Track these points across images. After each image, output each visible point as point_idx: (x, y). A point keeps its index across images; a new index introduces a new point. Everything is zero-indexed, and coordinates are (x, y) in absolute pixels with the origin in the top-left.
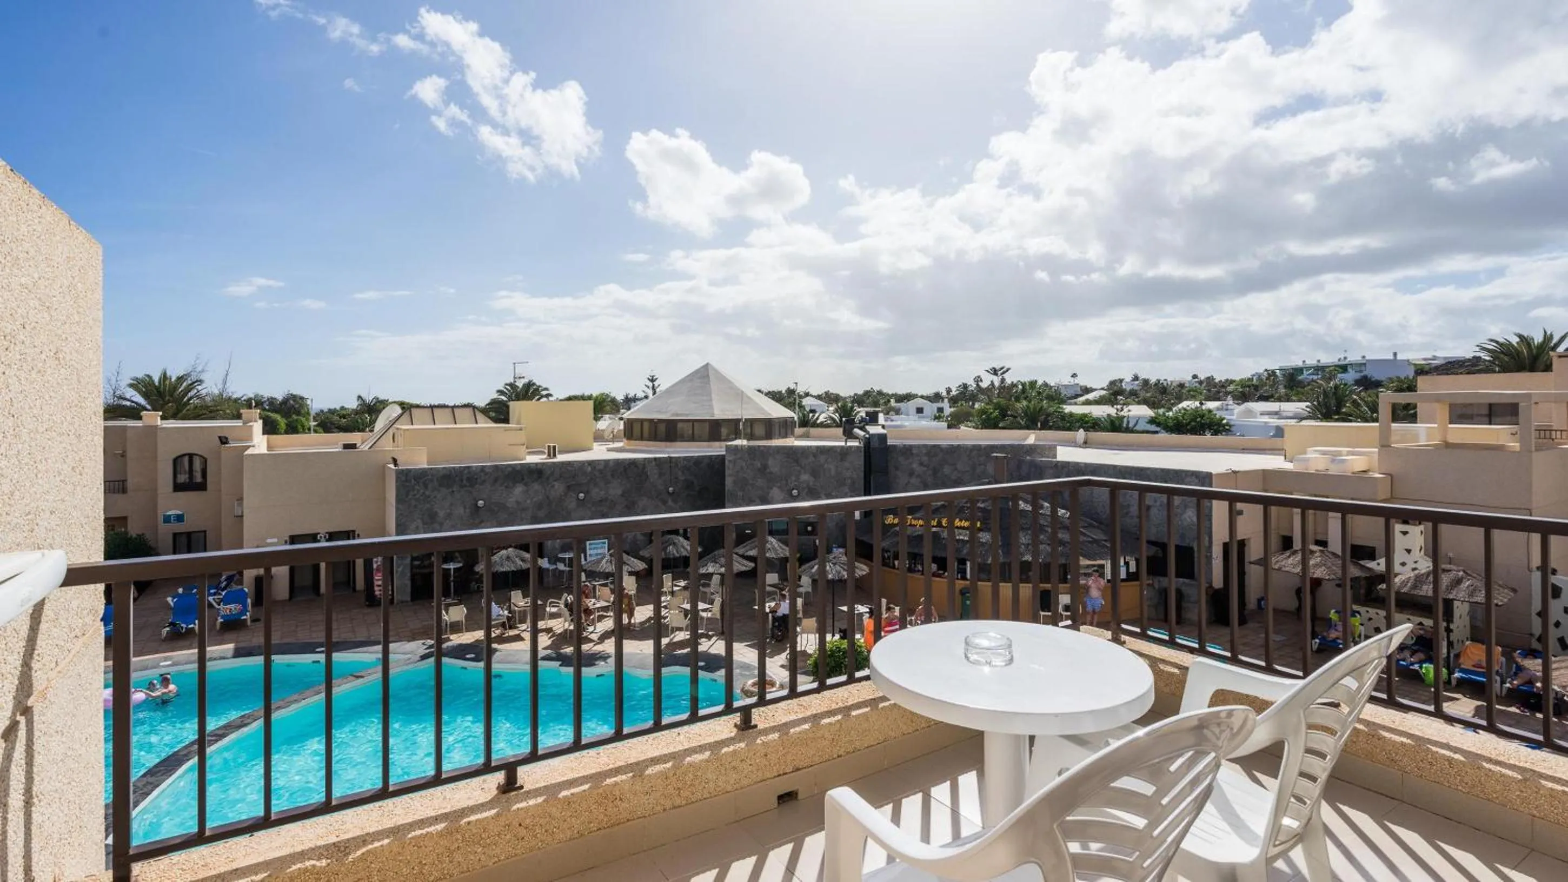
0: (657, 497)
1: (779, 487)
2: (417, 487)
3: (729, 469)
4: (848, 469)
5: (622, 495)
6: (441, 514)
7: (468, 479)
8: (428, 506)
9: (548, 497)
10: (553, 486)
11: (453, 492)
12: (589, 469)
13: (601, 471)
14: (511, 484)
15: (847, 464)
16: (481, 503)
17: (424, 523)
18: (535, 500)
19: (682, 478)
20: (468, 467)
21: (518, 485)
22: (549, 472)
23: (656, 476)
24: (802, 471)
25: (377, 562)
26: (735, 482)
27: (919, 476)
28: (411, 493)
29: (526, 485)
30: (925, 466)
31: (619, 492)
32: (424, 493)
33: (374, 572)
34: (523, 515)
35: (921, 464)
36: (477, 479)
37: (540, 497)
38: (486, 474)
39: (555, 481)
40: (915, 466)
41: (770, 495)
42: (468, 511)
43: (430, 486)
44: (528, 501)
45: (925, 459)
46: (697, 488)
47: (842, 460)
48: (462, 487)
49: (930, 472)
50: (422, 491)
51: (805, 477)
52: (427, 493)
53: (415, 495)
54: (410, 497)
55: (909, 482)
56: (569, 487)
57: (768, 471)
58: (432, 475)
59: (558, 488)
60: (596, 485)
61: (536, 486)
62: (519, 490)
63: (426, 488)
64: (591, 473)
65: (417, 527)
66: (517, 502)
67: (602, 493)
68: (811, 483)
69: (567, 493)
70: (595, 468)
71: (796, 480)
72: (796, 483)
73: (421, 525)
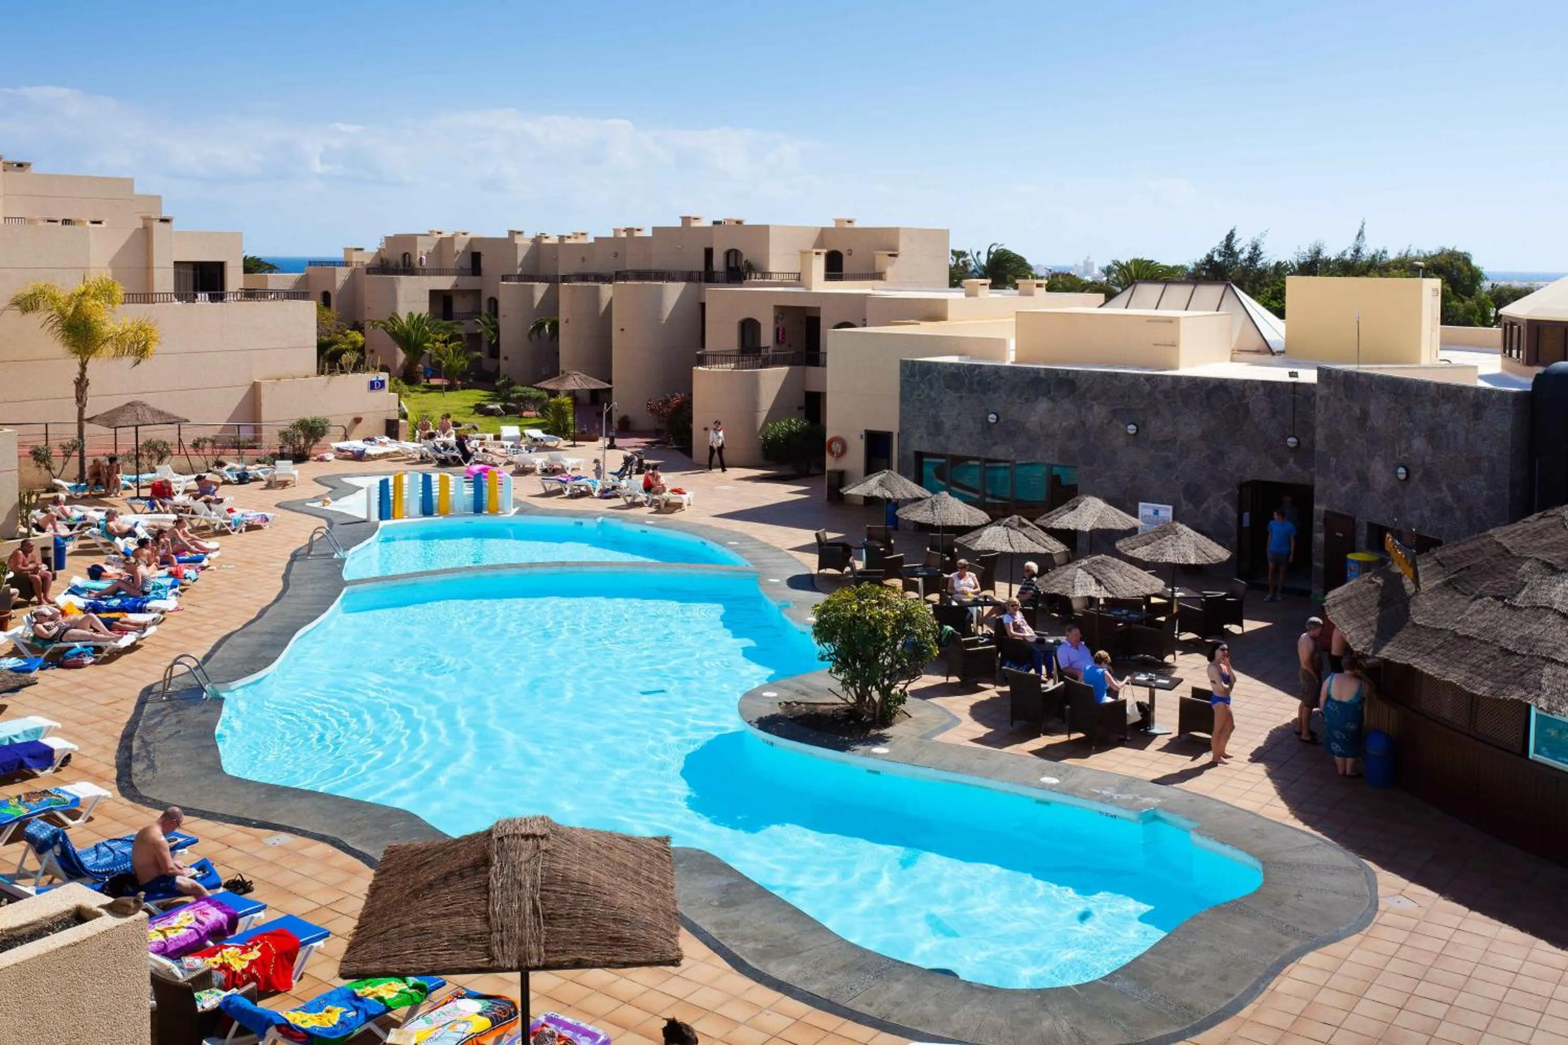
0: (1266, 451)
1: (1383, 458)
2: (922, 386)
4: (1485, 439)
5: (1203, 438)
6: (948, 425)
7: (979, 383)
8: (933, 411)
9: (1083, 424)
10: (1091, 408)
11: (962, 397)
12: (1148, 387)
13: (1166, 394)
14: (1033, 398)
15: (1483, 428)
16: (992, 418)
17: (929, 435)
18: (1065, 424)
20: (981, 367)
21: (1041, 398)
22: (1085, 386)
23: (1265, 414)
24: (1416, 433)
26: (1327, 438)
28: (916, 393)
29: (1053, 400)
31: (1196, 431)
32: (929, 395)
34: (1050, 445)
37: (1073, 423)
38: (1001, 378)
39: (1094, 399)
41: (1371, 471)
42: (979, 425)
43: (936, 386)
44: (1056, 425)
48: (972, 392)
50: (927, 392)
51: (1420, 445)
52: (933, 395)
53: (919, 396)
54: (914, 397)
56: (1115, 412)
57: (1369, 424)
58: (939, 373)
59: (1098, 413)
60: (1157, 414)
61: (1067, 404)
62: (1043, 405)
63: (931, 388)
64: (1150, 394)
65: (921, 438)
66: (1041, 424)
67: (1169, 429)
68: (1428, 459)
69: (1110, 422)
70: (1156, 387)
71: (1407, 449)
72: (1406, 455)
73: (925, 435)
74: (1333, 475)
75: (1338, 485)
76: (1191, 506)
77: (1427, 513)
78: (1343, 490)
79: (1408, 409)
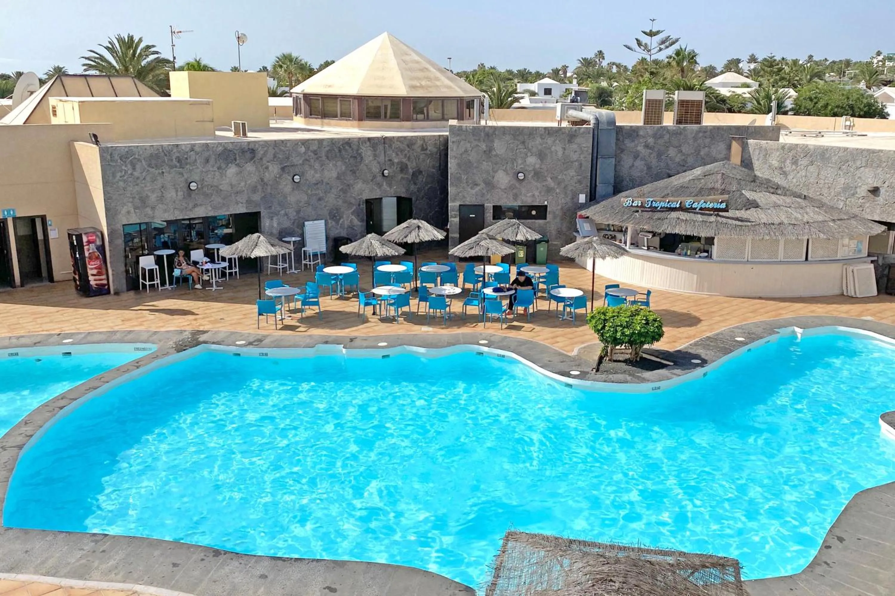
0: (372, 180)
1: (505, 171)
2: (124, 167)
3: (452, 150)
4: (575, 152)
5: (338, 178)
6: (153, 197)
7: (177, 159)
8: (137, 188)
9: (262, 180)
10: (267, 168)
11: (163, 172)
12: (303, 149)
13: (315, 152)
14: (223, 166)
15: (574, 146)
16: (193, 185)
17: (136, 208)
18: (249, 182)
19: (396, 161)
20: (177, 146)
21: (230, 165)
22: (261, 152)
23: (371, 158)
24: (529, 154)
25: (89, 250)
26: (459, 165)
27: (643, 159)
28: (119, 174)
29: (238, 165)
30: (650, 148)
31: (334, 174)
32: (132, 174)
33: (87, 260)
34: (239, 199)
35: (647, 146)
36: (187, 159)
37: (255, 180)
38: (196, 153)
39: (268, 161)
40: (640, 148)
41: (496, 178)
42: (180, 194)
43: (138, 167)
44: (243, 184)
45: (651, 141)
46: (411, 171)
47: (570, 142)
48: (172, 167)
49: (654, 155)
50: (129, 172)
51: (532, 160)
52: (136, 174)
53: (122, 177)
54: (118, 178)
55: (633, 166)
56: (283, 169)
57: (494, 153)
58: (139, 155)
59: (272, 170)
60: (310, 166)
61: (250, 167)
62: (232, 170)
63: (134, 169)
64: (305, 153)
65: (129, 212)
66: (231, 185)
67: (318, 175)
68: (537, 166)
69: (281, 175)
70: (309, 148)
71: (522, 163)
72: (522, 166)
73: (132, 210)
74: (465, 185)
75: (469, 190)
76: (334, 223)
77: (537, 193)
78: (474, 192)
79: (523, 143)
